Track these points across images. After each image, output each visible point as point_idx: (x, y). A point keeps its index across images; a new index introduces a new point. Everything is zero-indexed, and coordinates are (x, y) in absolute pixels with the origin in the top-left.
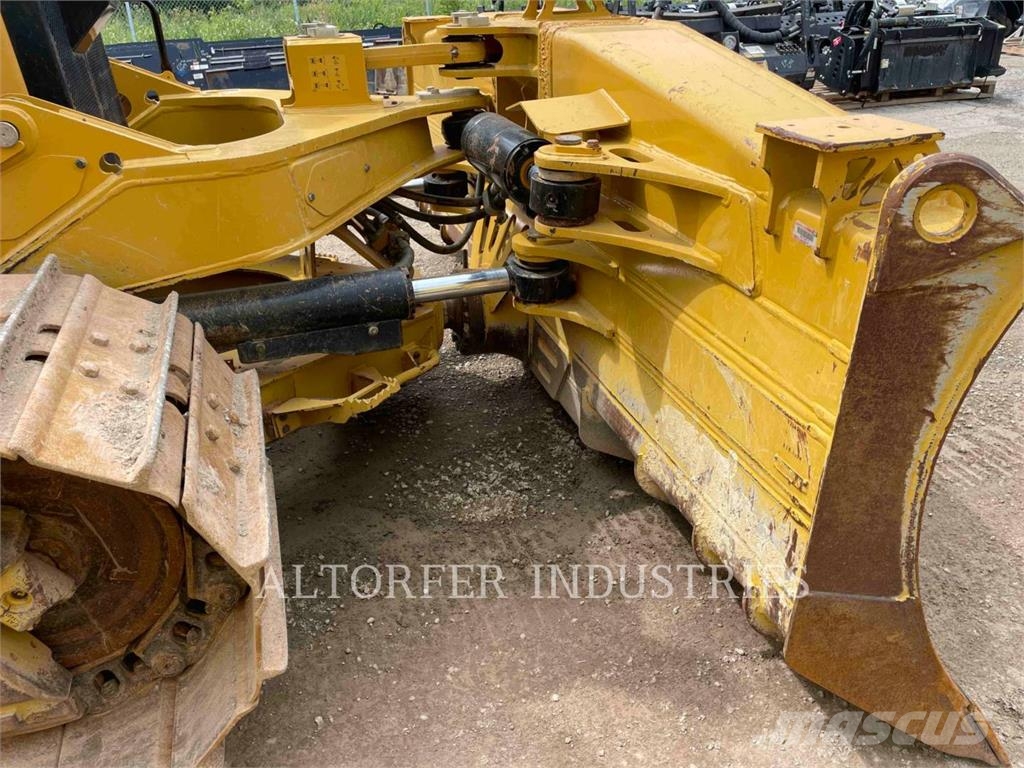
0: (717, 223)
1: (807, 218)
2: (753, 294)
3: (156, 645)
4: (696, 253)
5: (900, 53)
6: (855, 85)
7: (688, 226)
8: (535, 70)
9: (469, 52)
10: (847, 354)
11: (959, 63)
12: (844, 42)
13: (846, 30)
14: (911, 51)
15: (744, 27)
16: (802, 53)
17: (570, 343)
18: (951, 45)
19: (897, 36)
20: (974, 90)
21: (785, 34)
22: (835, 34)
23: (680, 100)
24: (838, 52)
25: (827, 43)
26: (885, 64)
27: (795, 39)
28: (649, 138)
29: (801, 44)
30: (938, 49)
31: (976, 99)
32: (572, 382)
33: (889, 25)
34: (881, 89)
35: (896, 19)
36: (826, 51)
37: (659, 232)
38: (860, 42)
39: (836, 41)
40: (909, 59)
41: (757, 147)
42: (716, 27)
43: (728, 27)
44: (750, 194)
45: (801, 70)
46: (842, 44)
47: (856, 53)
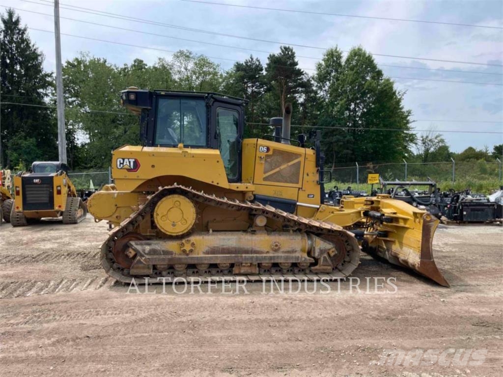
0: (409, 222)
1: (418, 220)
2: (413, 229)
3: (340, 266)
4: (407, 226)
5: (469, 211)
6: (455, 218)
7: (405, 223)
8: (380, 206)
9: (369, 203)
10: (421, 231)
11: (490, 214)
12: (451, 206)
13: (451, 203)
14: (472, 210)
15: (418, 200)
16: (437, 208)
17: (386, 246)
18: (486, 210)
19: (467, 206)
20: (498, 223)
21: (431, 204)
22: (448, 204)
23: (404, 210)
24: (449, 209)
25: (446, 206)
26: (465, 213)
27: (434, 205)
28: (400, 214)
29: (436, 206)
30: (483, 210)
31: (498, 225)
32: (387, 253)
33: (465, 203)
34: (464, 220)
35: (467, 201)
36: (446, 208)
37: (401, 224)
38: (455, 207)
39: (448, 206)
40: (472, 212)
41: (412, 213)
42: (410, 200)
43: (414, 200)
44: (412, 218)
45: (437, 213)
46: (450, 207)
47: (455, 210)
